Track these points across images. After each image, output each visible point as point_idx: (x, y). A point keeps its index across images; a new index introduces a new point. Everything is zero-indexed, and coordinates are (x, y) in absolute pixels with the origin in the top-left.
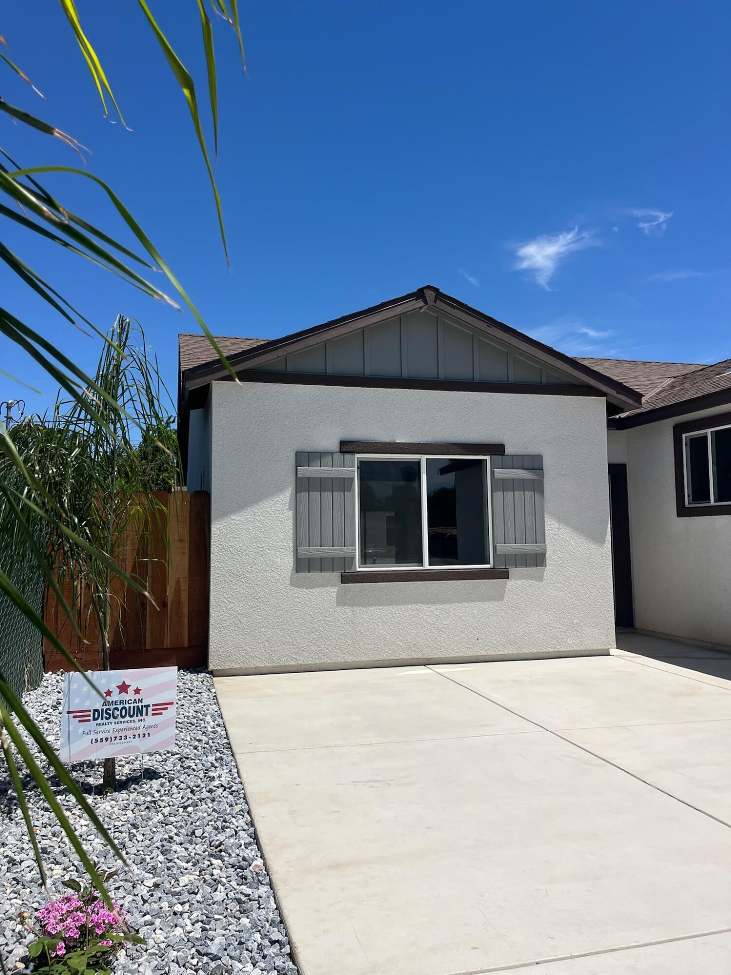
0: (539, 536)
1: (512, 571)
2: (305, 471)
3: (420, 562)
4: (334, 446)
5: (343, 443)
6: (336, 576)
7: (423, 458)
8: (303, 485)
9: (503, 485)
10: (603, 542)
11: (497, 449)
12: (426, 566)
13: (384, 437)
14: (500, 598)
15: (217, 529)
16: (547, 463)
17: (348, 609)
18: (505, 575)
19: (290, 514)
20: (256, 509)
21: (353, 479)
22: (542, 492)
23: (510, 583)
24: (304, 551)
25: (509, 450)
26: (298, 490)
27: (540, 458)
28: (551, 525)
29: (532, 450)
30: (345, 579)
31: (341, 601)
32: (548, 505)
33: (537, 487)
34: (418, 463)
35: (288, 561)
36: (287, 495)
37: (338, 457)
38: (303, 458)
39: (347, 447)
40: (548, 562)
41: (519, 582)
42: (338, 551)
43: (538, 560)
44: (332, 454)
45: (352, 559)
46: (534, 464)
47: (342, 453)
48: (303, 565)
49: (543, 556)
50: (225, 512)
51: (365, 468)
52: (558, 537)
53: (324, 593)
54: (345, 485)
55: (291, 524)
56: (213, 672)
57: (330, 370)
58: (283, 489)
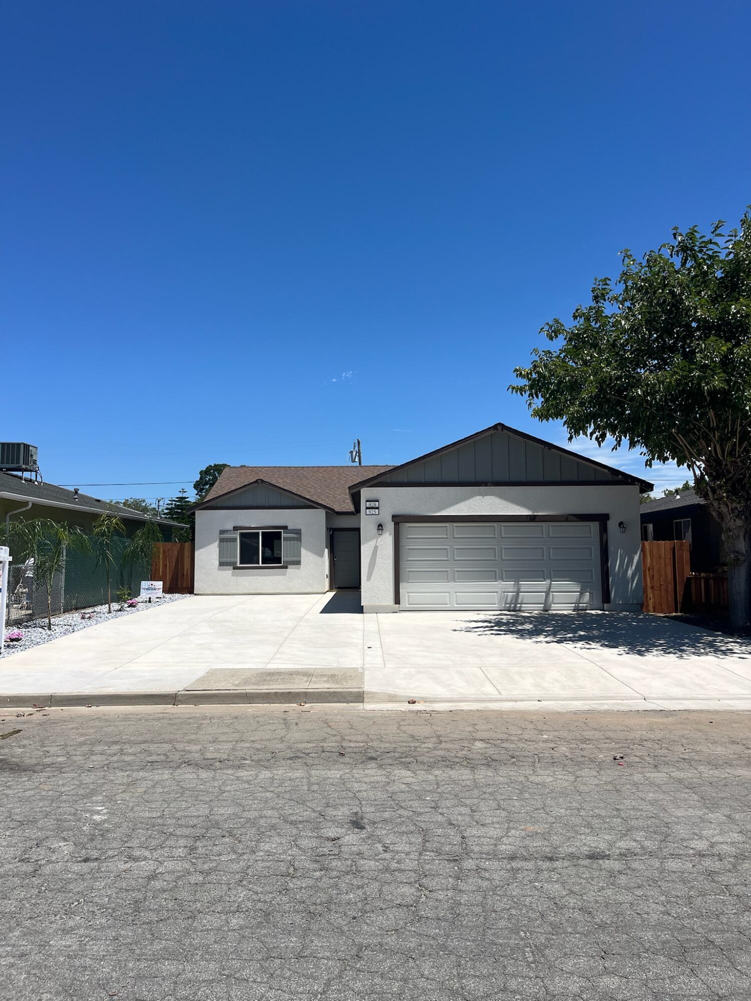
0: (299, 555)
1: (289, 566)
2: (222, 536)
3: (259, 564)
4: (231, 528)
5: (234, 527)
6: (232, 567)
7: (260, 531)
8: (222, 541)
9: (286, 539)
10: (322, 555)
11: (285, 528)
12: (261, 564)
13: (247, 525)
14: (285, 575)
15: (196, 553)
16: (303, 531)
17: (235, 577)
18: (286, 568)
19: (218, 549)
20: (208, 547)
21: (237, 539)
22: (300, 541)
23: (288, 570)
24: (223, 560)
25: (289, 528)
26: (220, 542)
27: (300, 530)
28: (304, 552)
29: (298, 527)
30: (234, 569)
31: (233, 575)
32: (302, 545)
33: (299, 539)
34: (258, 533)
35: (217, 563)
36: (217, 542)
37: (232, 531)
38: (222, 532)
39: (236, 528)
40: (302, 563)
41: (291, 570)
42: (232, 560)
43: (298, 563)
44: (230, 531)
45: (237, 562)
46: (298, 532)
47: (234, 530)
48: (222, 564)
49: (300, 561)
50: (198, 549)
51: (242, 535)
52: (306, 555)
53: (228, 572)
54: (235, 540)
55: (218, 552)
56: (195, 594)
57: (231, 505)
58: (215, 541)
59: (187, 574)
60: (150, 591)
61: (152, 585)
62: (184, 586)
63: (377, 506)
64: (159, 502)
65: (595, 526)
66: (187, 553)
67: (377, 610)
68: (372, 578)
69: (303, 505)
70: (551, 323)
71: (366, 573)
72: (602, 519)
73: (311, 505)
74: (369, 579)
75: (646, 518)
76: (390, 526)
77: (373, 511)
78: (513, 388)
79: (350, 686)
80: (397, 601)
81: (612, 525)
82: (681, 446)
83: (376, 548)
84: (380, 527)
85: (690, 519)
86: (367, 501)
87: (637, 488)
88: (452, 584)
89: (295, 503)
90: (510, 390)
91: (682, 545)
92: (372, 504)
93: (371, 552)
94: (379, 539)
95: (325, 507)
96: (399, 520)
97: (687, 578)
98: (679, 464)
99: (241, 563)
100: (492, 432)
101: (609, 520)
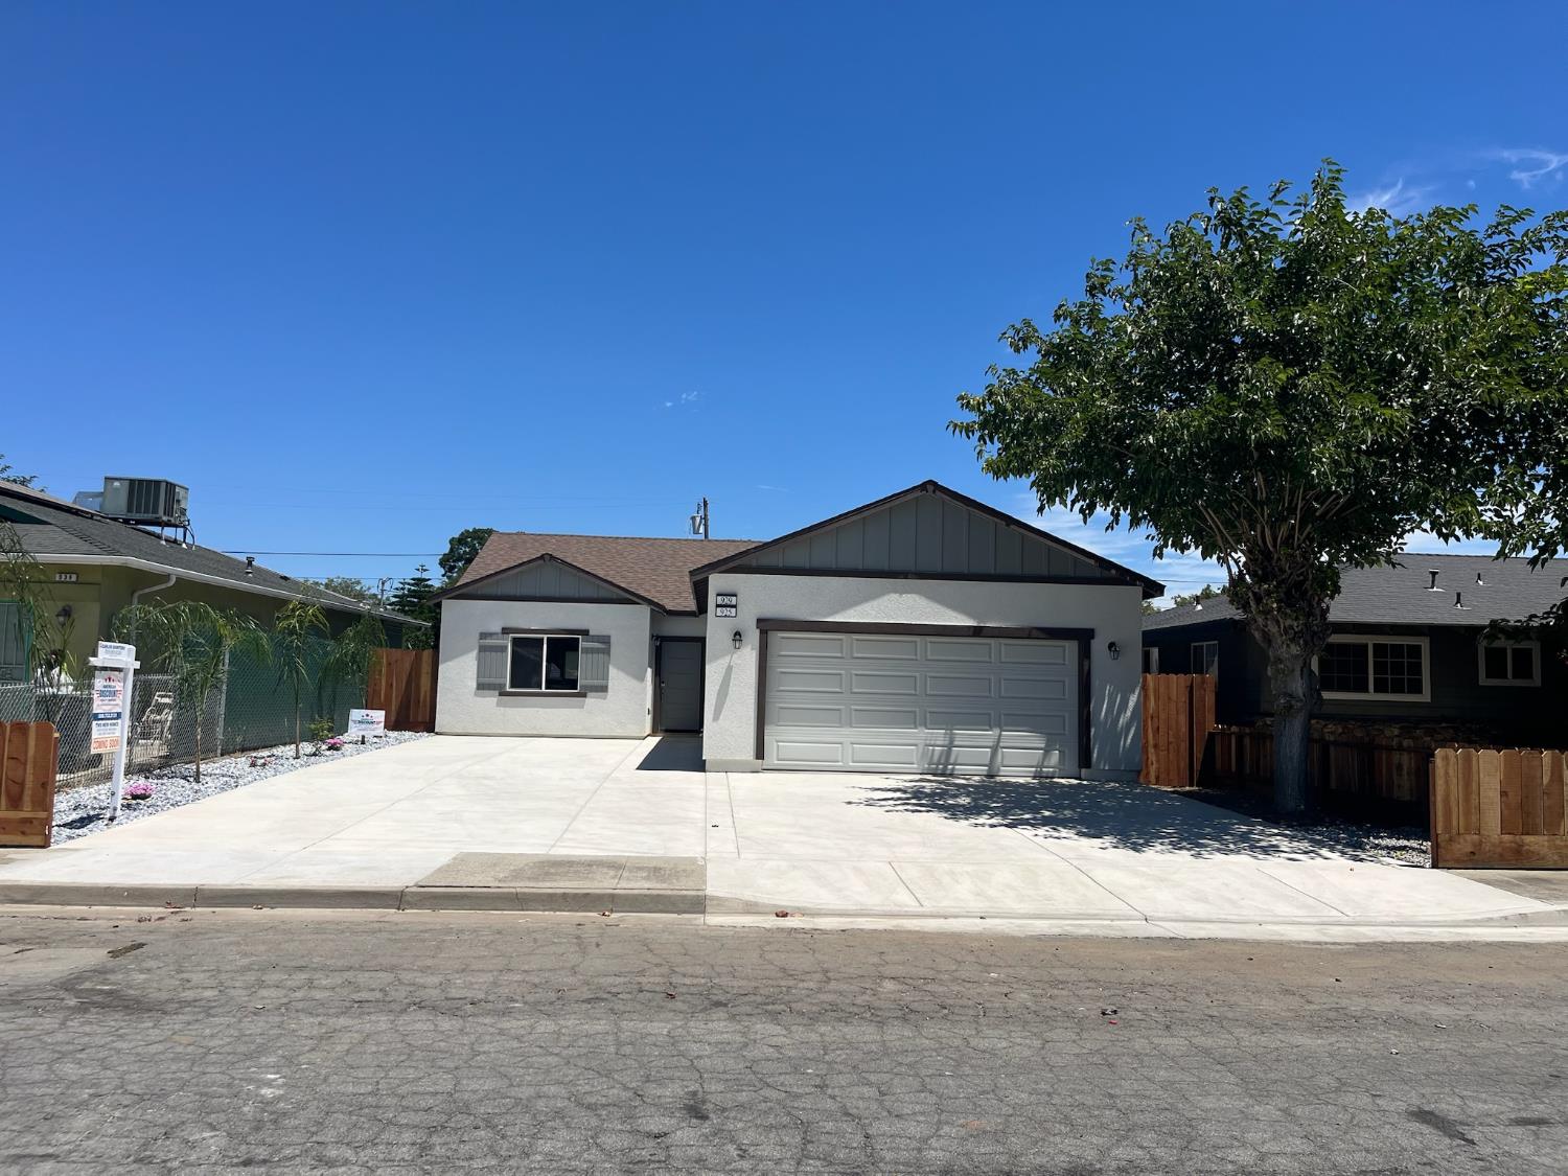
0: (606, 677)
1: (589, 694)
2: (484, 642)
3: (541, 688)
4: (499, 630)
5: (503, 629)
6: (497, 693)
7: (545, 637)
8: (483, 649)
9: (587, 651)
10: (642, 679)
11: (585, 633)
12: (543, 689)
13: (525, 626)
14: (582, 707)
15: (441, 668)
16: (613, 640)
17: (502, 709)
18: (584, 695)
19: (476, 663)
20: (461, 659)
21: (506, 647)
22: (609, 655)
23: (587, 700)
24: (483, 680)
25: (591, 633)
26: (480, 651)
27: (609, 637)
28: (613, 672)
29: (605, 634)
30: (500, 694)
32: (612, 662)
33: (607, 652)
34: (542, 639)
35: (474, 685)
36: (474, 654)
37: (500, 635)
38: (483, 636)
39: (506, 631)
40: (609, 690)
41: (593, 700)
42: (498, 681)
43: (604, 689)
44: (497, 634)
45: (505, 685)
46: (605, 640)
47: (503, 633)
48: (481, 687)
49: (607, 687)
50: (446, 661)
51: (515, 641)
52: (617, 679)
53: (491, 700)
54: (503, 649)
55: (476, 667)
56: (437, 734)
57: (499, 593)
58: (472, 650)
59: (425, 701)
60: (363, 726)
61: (367, 715)
62: (420, 720)
63: (734, 603)
64: (383, 584)
65: (1071, 647)
66: (426, 668)
67: (727, 767)
68: (721, 717)
69: (615, 597)
70: (1018, 326)
71: (713, 708)
72: (1084, 637)
73: (628, 598)
74: (716, 718)
75: (1150, 638)
76: (753, 636)
77: (726, 611)
78: (956, 426)
79: (683, 887)
80: (760, 753)
81: (1098, 646)
82: (1211, 528)
83: (730, 669)
84: (738, 636)
85: (1216, 642)
86: (718, 595)
87: (1138, 590)
88: (846, 731)
89: (603, 594)
90: (951, 428)
91: (1203, 682)
92: (726, 600)
93: (722, 675)
94: (735, 656)
95: (649, 602)
96: (767, 626)
97: (1210, 733)
98: (1205, 555)
99: (512, 686)
100: (918, 494)
101: (1093, 638)
